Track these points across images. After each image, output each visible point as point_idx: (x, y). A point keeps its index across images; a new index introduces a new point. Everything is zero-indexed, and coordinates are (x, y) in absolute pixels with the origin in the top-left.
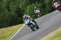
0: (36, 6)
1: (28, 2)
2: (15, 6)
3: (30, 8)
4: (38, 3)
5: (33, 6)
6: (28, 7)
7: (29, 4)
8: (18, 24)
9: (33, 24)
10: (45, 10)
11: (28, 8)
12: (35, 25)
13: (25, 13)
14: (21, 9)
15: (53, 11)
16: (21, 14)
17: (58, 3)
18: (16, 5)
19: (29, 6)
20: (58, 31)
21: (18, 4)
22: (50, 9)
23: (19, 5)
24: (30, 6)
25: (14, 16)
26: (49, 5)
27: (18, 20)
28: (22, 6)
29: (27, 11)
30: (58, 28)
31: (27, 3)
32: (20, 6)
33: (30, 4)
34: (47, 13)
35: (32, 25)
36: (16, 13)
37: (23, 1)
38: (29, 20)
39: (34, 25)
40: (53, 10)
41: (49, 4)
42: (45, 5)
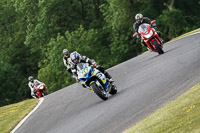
0: (79, 38)
1: (52, 27)
2: (10, 39)
3: (59, 46)
4: (87, 29)
5: (69, 39)
6: (52, 41)
7: (56, 32)
8: (21, 100)
9: (101, 78)
10: (110, 52)
11: (53, 46)
12: (107, 81)
13: (43, 64)
14: (29, 48)
15: (136, 55)
16: (29, 66)
17: (152, 27)
18: (12, 36)
19: (55, 37)
20: (153, 122)
21: (19, 33)
22: (125, 48)
23: (23, 36)
24: (60, 37)
25: (6, 73)
26: (123, 36)
27: (19, 86)
28: (34, 39)
29: (51, 57)
30: (152, 110)
31: (48, 28)
32: (27, 38)
33: (60, 31)
34: (116, 60)
35: (98, 83)
36: (13, 64)
37: (34, 23)
38: (89, 68)
39: (104, 82)
40: (135, 51)
41: (120, 33)
42: (108, 33)
